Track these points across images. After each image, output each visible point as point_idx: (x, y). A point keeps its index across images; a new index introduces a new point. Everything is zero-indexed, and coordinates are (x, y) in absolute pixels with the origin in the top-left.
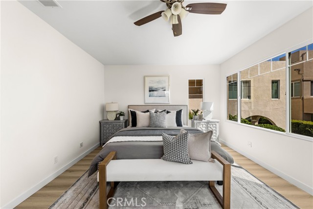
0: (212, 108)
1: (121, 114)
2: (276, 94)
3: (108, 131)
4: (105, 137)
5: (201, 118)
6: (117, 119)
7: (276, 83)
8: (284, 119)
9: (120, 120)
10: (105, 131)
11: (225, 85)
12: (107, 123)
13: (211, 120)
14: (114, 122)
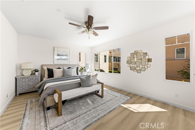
0: (89, 66)
1: (36, 71)
2: (105, 61)
3: (24, 84)
4: (21, 89)
5: (85, 71)
6: (33, 74)
7: (105, 56)
8: (107, 70)
9: (35, 75)
10: (21, 84)
11: (94, 56)
12: (23, 78)
13: (89, 71)
14: (31, 77)
